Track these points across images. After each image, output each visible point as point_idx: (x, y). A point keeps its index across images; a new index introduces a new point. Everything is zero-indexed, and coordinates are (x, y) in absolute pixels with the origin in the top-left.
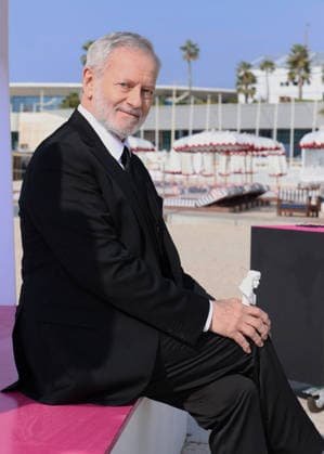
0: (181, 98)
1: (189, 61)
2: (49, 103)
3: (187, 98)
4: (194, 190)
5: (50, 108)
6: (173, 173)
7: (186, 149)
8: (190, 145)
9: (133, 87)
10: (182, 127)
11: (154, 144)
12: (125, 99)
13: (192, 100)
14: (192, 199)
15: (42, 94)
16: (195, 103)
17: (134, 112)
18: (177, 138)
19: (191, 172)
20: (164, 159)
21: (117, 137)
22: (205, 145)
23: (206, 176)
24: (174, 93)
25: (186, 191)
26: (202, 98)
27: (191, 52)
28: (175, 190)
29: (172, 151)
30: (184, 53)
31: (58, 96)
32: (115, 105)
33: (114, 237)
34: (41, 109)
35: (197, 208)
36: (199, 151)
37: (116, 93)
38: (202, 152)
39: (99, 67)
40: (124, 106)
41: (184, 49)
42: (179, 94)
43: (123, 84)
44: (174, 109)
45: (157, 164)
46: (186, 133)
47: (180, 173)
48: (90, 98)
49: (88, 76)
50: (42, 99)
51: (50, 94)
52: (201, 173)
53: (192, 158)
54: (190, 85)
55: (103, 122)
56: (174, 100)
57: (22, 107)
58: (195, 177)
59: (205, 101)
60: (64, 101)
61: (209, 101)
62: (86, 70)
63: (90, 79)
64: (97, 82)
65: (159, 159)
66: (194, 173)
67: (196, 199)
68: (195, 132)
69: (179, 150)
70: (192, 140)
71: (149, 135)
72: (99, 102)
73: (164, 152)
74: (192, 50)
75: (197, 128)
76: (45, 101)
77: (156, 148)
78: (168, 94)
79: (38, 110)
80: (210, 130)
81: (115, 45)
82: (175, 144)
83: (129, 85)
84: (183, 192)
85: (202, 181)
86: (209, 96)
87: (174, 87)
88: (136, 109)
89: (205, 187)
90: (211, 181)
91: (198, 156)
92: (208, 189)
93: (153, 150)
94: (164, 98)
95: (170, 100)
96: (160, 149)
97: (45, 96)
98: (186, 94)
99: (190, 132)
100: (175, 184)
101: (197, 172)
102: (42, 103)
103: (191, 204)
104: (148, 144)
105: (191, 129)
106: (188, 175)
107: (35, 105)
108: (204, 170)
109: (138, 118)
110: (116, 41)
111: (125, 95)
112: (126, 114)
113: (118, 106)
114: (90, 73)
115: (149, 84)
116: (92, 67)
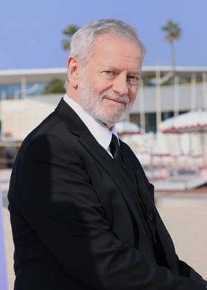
0: (166, 78)
1: (171, 42)
2: (31, 90)
3: (171, 79)
4: (183, 172)
5: (32, 95)
6: (161, 156)
7: (173, 131)
8: (177, 126)
9: (118, 74)
10: (167, 108)
12: (111, 86)
13: (177, 80)
15: (24, 82)
16: (180, 83)
17: (121, 99)
18: (163, 119)
20: (151, 141)
21: (105, 125)
22: (192, 127)
23: (195, 157)
24: (158, 75)
25: (175, 173)
26: (186, 78)
27: (173, 32)
28: (164, 173)
29: (160, 135)
30: (166, 33)
32: (101, 94)
33: (107, 227)
34: (24, 96)
35: (186, 191)
36: (187, 132)
37: (102, 81)
39: (83, 56)
40: (111, 94)
41: (165, 29)
42: (162, 74)
43: (108, 72)
44: (158, 91)
45: (144, 147)
46: (171, 114)
47: (168, 155)
48: (76, 88)
49: (72, 64)
50: (24, 86)
52: (190, 155)
53: (179, 140)
54: (174, 64)
55: (89, 111)
56: (158, 81)
57: (4, 94)
58: (183, 158)
59: (189, 81)
60: (47, 88)
61: (194, 81)
62: (71, 59)
63: (75, 68)
64: (81, 71)
65: (146, 141)
66: (182, 155)
67: (186, 181)
68: (181, 113)
69: (166, 132)
70: (178, 122)
71: (134, 118)
72: (85, 91)
73: (151, 135)
74: (174, 30)
75: (183, 108)
76: (28, 88)
77: (143, 130)
78: (151, 75)
79: (20, 97)
80: (196, 110)
81: (98, 33)
82: (162, 126)
83: (114, 73)
84: (172, 175)
85: (190, 163)
86: (194, 76)
87: (157, 68)
88: (123, 95)
89: (194, 168)
90: (200, 161)
91: (185, 137)
92: (197, 171)
93: (139, 133)
94: (148, 79)
95: (153, 81)
96: (147, 131)
97: (27, 84)
98: (170, 75)
99: (176, 114)
100: (163, 167)
101: (186, 151)
102: (24, 90)
103: (181, 186)
104: (134, 127)
105: (176, 108)
106: (175, 157)
107: (17, 93)
108: (192, 151)
109: (125, 104)
110: (99, 29)
111: (110, 83)
112: (112, 102)
113: (104, 94)
114: (75, 61)
115: (135, 70)
116: (77, 56)
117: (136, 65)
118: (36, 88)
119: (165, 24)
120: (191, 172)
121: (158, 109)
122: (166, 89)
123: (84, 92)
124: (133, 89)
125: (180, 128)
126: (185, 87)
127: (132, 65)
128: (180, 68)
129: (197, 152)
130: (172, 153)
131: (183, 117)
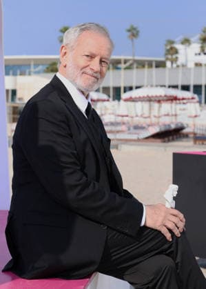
0: (128, 64)
1: (132, 40)
2: (37, 69)
3: (131, 65)
4: (137, 127)
5: (38, 73)
6: (123, 116)
7: (131, 100)
8: (133, 96)
9: (94, 58)
10: (128, 85)
11: (109, 96)
12: (88, 66)
13: (135, 66)
14: (135, 134)
15: (32, 63)
16: (137, 68)
17: (95, 75)
18: (125, 92)
19: (135, 115)
20: (116, 106)
22: (144, 97)
23: (146, 118)
24: (123, 62)
25: (132, 128)
26: (141, 64)
27: (133, 33)
28: (124, 128)
29: (122, 102)
30: (129, 34)
31: (43, 65)
32: (81, 69)
34: (32, 73)
35: (139, 140)
36: (140, 101)
37: (83, 61)
38: (142, 101)
40: (88, 70)
41: (129, 31)
42: (125, 62)
43: (88, 56)
44: (122, 72)
46: (131, 89)
47: (127, 116)
48: (65, 66)
49: (64, 51)
50: (32, 66)
51: (37, 63)
52: (142, 116)
53: (135, 106)
54: (134, 55)
56: (122, 66)
57: (18, 72)
58: (137, 118)
59: (144, 66)
60: (47, 68)
61: (146, 66)
62: (63, 47)
63: (65, 53)
64: (69, 55)
65: (113, 106)
66: (137, 116)
67: (138, 134)
68: (137, 88)
69: (126, 100)
70: (135, 94)
71: (106, 90)
73: (116, 102)
74: (135, 32)
75: (138, 85)
76: (35, 68)
77: (111, 99)
78: (119, 62)
79: (30, 74)
80: (147, 86)
82: (124, 96)
83: (91, 57)
84: (129, 129)
85: (141, 121)
86: (146, 63)
87: (122, 57)
88: (96, 72)
89: (144, 125)
90: (148, 121)
91: (139, 104)
92: (147, 127)
93: (108, 100)
94: (116, 64)
95: (119, 66)
96: (114, 100)
97: (35, 65)
98: (131, 62)
99: (134, 88)
100: (124, 123)
101: (139, 114)
102: (32, 69)
103: (135, 137)
104: (105, 97)
105: (134, 85)
106: (132, 117)
107: (27, 71)
108: (144, 114)
109: (98, 79)
110: (83, 27)
111: (89, 63)
112: (88, 76)
114: (65, 49)
115: (106, 57)
116: (67, 45)
117: (107, 53)
118: (40, 68)
119: (128, 28)
120: (142, 128)
121: (122, 85)
122: (128, 71)
123: (70, 69)
124: (104, 69)
125: (136, 98)
126: (140, 71)
127: (104, 53)
128: (137, 58)
129: (147, 114)
130: (129, 115)
131: (139, 90)
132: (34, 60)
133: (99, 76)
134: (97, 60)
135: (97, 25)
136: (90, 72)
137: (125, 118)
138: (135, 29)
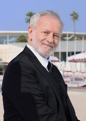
0: (71, 37)
1: (74, 21)
2: (11, 40)
3: (73, 37)
4: (77, 79)
5: (11, 42)
6: (68, 72)
7: (74, 61)
8: (75, 59)
10: (71, 51)
11: (59, 58)
12: (46, 39)
13: (76, 38)
14: (76, 83)
15: (8, 36)
16: (77, 40)
17: (50, 45)
18: (69, 56)
19: (75, 71)
20: (63, 65)
22: (82, 59)
23: (82, 73)
25: (74, 80)
26: (80, 37)
27: (75, 16)
28: (68, 79)
29: (67, 62)
30: (72, 17)
31: (15, 37)
34: (8, 43)
35: (78, 88)
36: (79, 62)
38: (81, 62)
40: (45, 42)
41: (72, 15)
42: (69, 35)
43: (45, 32)
44: (67, 42)
46: (73, 54)
47: (71, 72)
49: (30, 30)
50: (8, 38)
51: (11, 36)
52: (80, 72)
53: (76, 65)
54: (75, 32)
56: (68, 38)
58: (77, 73)
59: (81, 39)
60: (18, 39)
61: (83, 39)
62: (30, 27)
65: (61, 65)
66: (77, 72)
67: (78, 83)
68: (77, 53)
69: (70, 61)
70: (76, 57)
71: (56, 54)
73: (63, 62)
74: (76, 16)
75: (78, 51)
77: (60, 60)
78: (65, 35)
79: (6, 43)
80: (84, 52)
82: (68, 58)
84: (72, 80)
85: (80, 75)
86: (83, 36)
87: (67, 33)
88: (51, 43)
91: (78, 64)
92: (83, 79)
93: (58, 61)
94: (63, 37)
95: (65, 38)
96: (62, 60)
97: (9, 37)
98: (73, 36)
99: (75, 53)
100: (68, 77)
101: (79, 71)
102: (8, 40)
103: (76, 86)
104: (56, 59)
105: (75, 51)
106: (74, 72)
108: (82, 70)
109: (52, 47)
110: (42, 13)
112: (46, 46)
113: (43, 42)
114: (31, 28)
116: (32, 26)
118: (13, 39)
119: (72, 13)
120: (81, 80)
121: (67, 51)
122: (71, 42)
125: (77, 60)
126: (79, 42)
127: (56, 30)
128: (77, 33)
132: (9, 34)
133: (53, 45)
134: (51, 35)
135: (51, 12)
136: (47, 43)
137: (69, 73)
138: (76, 14)
